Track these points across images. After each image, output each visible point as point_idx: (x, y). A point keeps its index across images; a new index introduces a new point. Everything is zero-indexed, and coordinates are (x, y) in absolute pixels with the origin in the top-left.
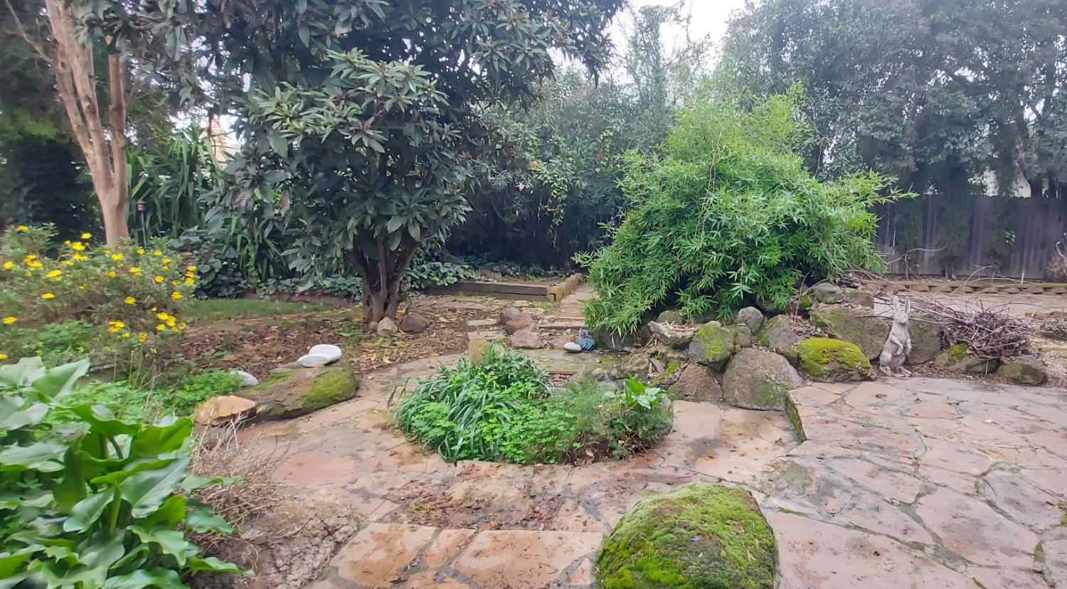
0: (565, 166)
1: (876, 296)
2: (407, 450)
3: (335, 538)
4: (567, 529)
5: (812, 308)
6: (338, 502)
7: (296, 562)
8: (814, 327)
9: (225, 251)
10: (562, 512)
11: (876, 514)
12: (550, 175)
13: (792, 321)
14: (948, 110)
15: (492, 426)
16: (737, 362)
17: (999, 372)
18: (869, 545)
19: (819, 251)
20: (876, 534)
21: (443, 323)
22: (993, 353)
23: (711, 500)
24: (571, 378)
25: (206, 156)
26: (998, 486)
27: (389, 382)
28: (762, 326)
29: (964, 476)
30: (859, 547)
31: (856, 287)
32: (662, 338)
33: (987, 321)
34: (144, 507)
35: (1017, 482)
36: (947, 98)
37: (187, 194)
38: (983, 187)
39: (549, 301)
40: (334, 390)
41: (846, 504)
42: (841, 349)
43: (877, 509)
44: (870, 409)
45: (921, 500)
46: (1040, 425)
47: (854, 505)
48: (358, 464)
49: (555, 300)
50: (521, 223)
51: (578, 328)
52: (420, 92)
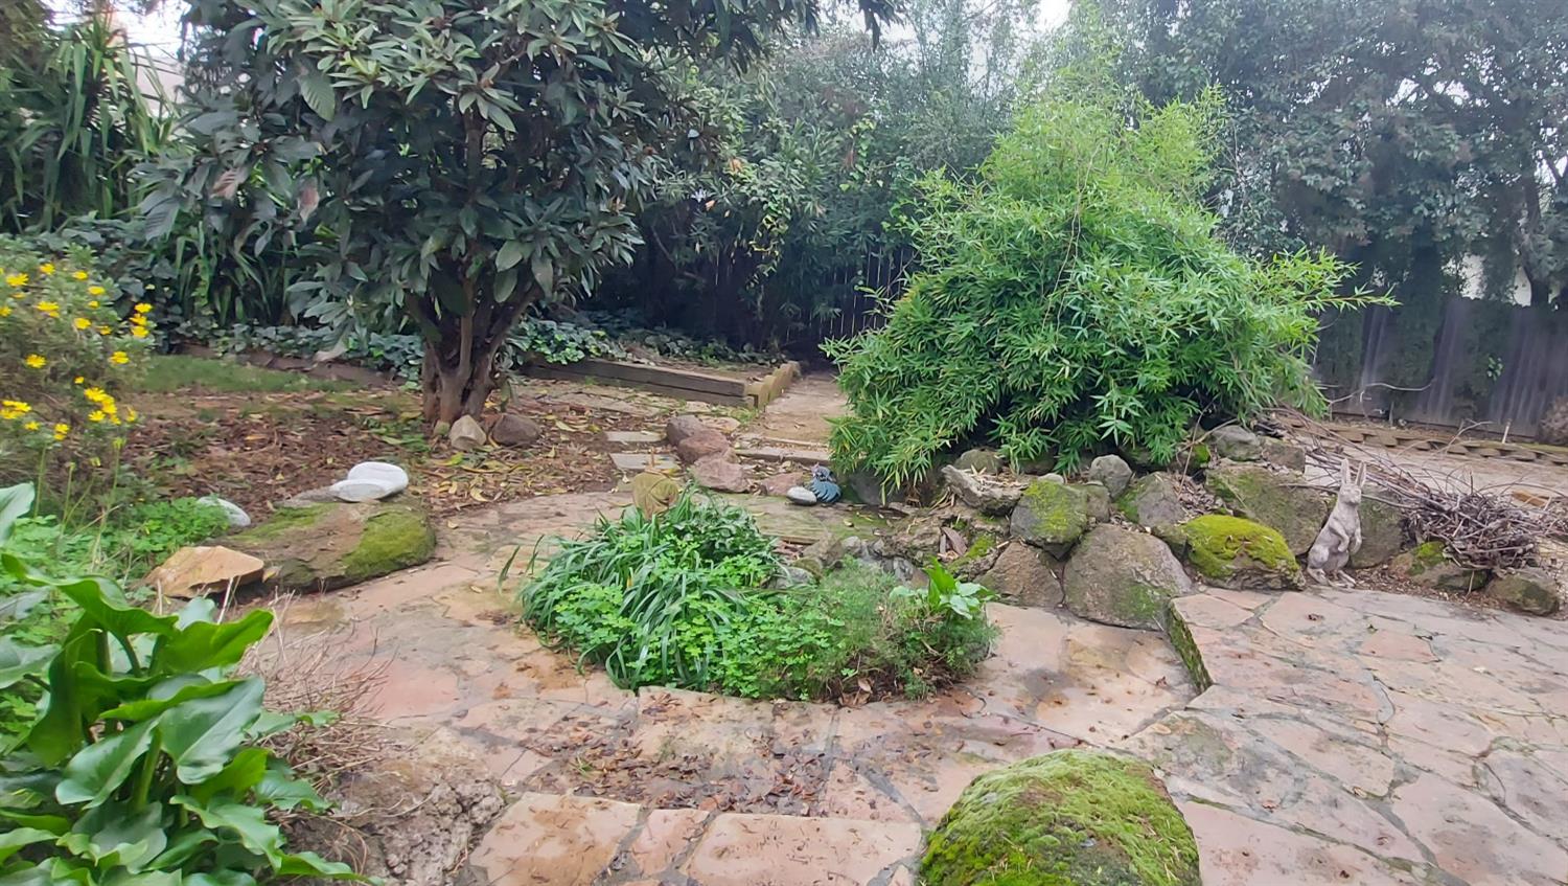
0: (790, 175)
1: (1309, 453)
2: (547, 662)
3: (472, 818)
4: (846, 813)
5: (1210, 465)
6: (473, 756)
7: (419, 858)
8: (1211, 497)
9: (153, 264)
10: (831, 784)
11: (1335, 811)
12: (762, 187)
13: (1177, 484)
14: (1427, 153)
15: (699, 631)
16: (1090, 545)
17: (1488, 589)
18: (1331, 859)
19: (1230, 374)
20: (1338, 843)
21: (564, 432)
22: (1483, 560)
23: (1098, 782)
24: (807, 551)
25: (120, 80)
26: (1505, 774)
27: (487, 536)
28: (1128, 488)
29: (1455, 756)
30: (1319, 862)
31: (1279, 437)
32: (964, 496)
33: (1477, 509)
34: (198, 764)
35: (1532, 770)
36: (1427, 133)
37: (78, 150)
38: (1459, 282)
39: (746, 406)
40: (397, 546)
41: (1287, 793)
42: (1256, 536)
43: (1335, 804)
44: (1302, 639)
45: (1398, 791)
46: (1553, 679)
47: (1300, 795)
48: (463, 683)
49: (756, 405)
50: (700, 263)
51: (811, 463)
52: (591, 33)
